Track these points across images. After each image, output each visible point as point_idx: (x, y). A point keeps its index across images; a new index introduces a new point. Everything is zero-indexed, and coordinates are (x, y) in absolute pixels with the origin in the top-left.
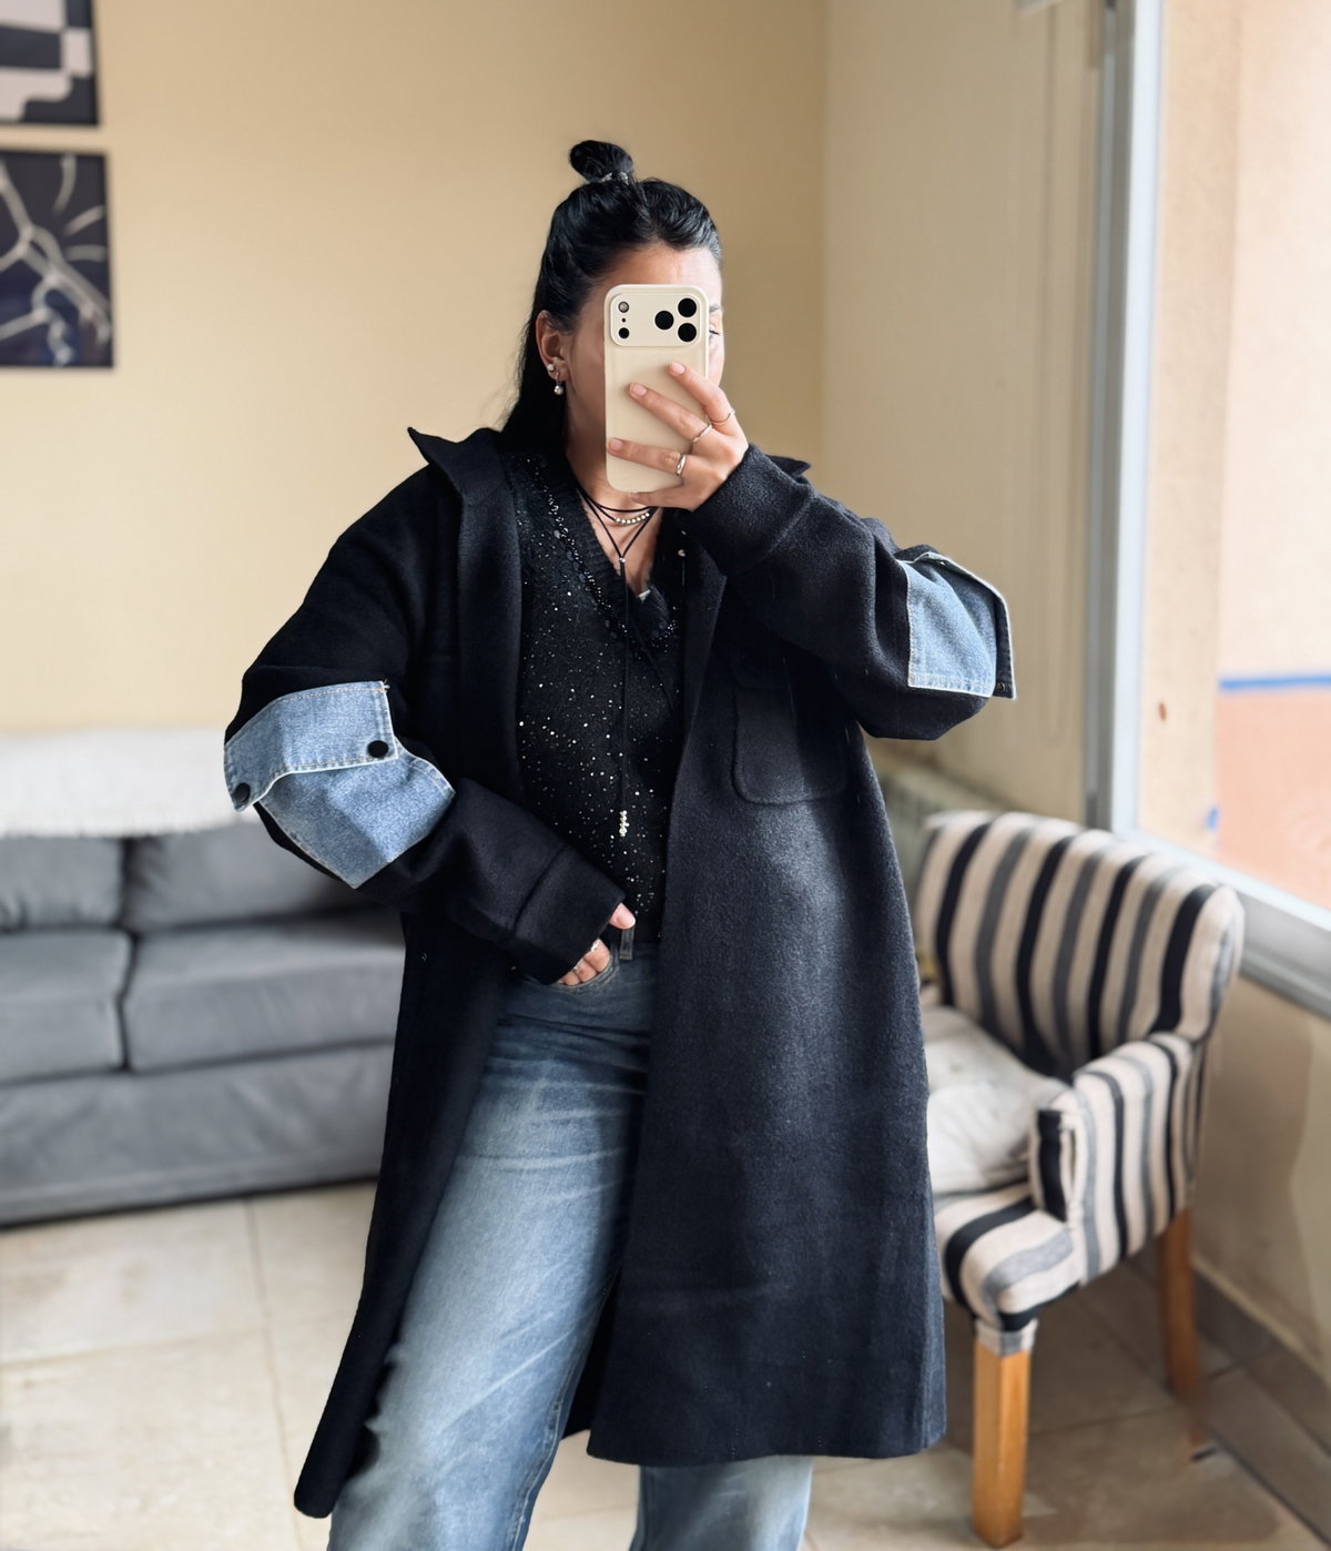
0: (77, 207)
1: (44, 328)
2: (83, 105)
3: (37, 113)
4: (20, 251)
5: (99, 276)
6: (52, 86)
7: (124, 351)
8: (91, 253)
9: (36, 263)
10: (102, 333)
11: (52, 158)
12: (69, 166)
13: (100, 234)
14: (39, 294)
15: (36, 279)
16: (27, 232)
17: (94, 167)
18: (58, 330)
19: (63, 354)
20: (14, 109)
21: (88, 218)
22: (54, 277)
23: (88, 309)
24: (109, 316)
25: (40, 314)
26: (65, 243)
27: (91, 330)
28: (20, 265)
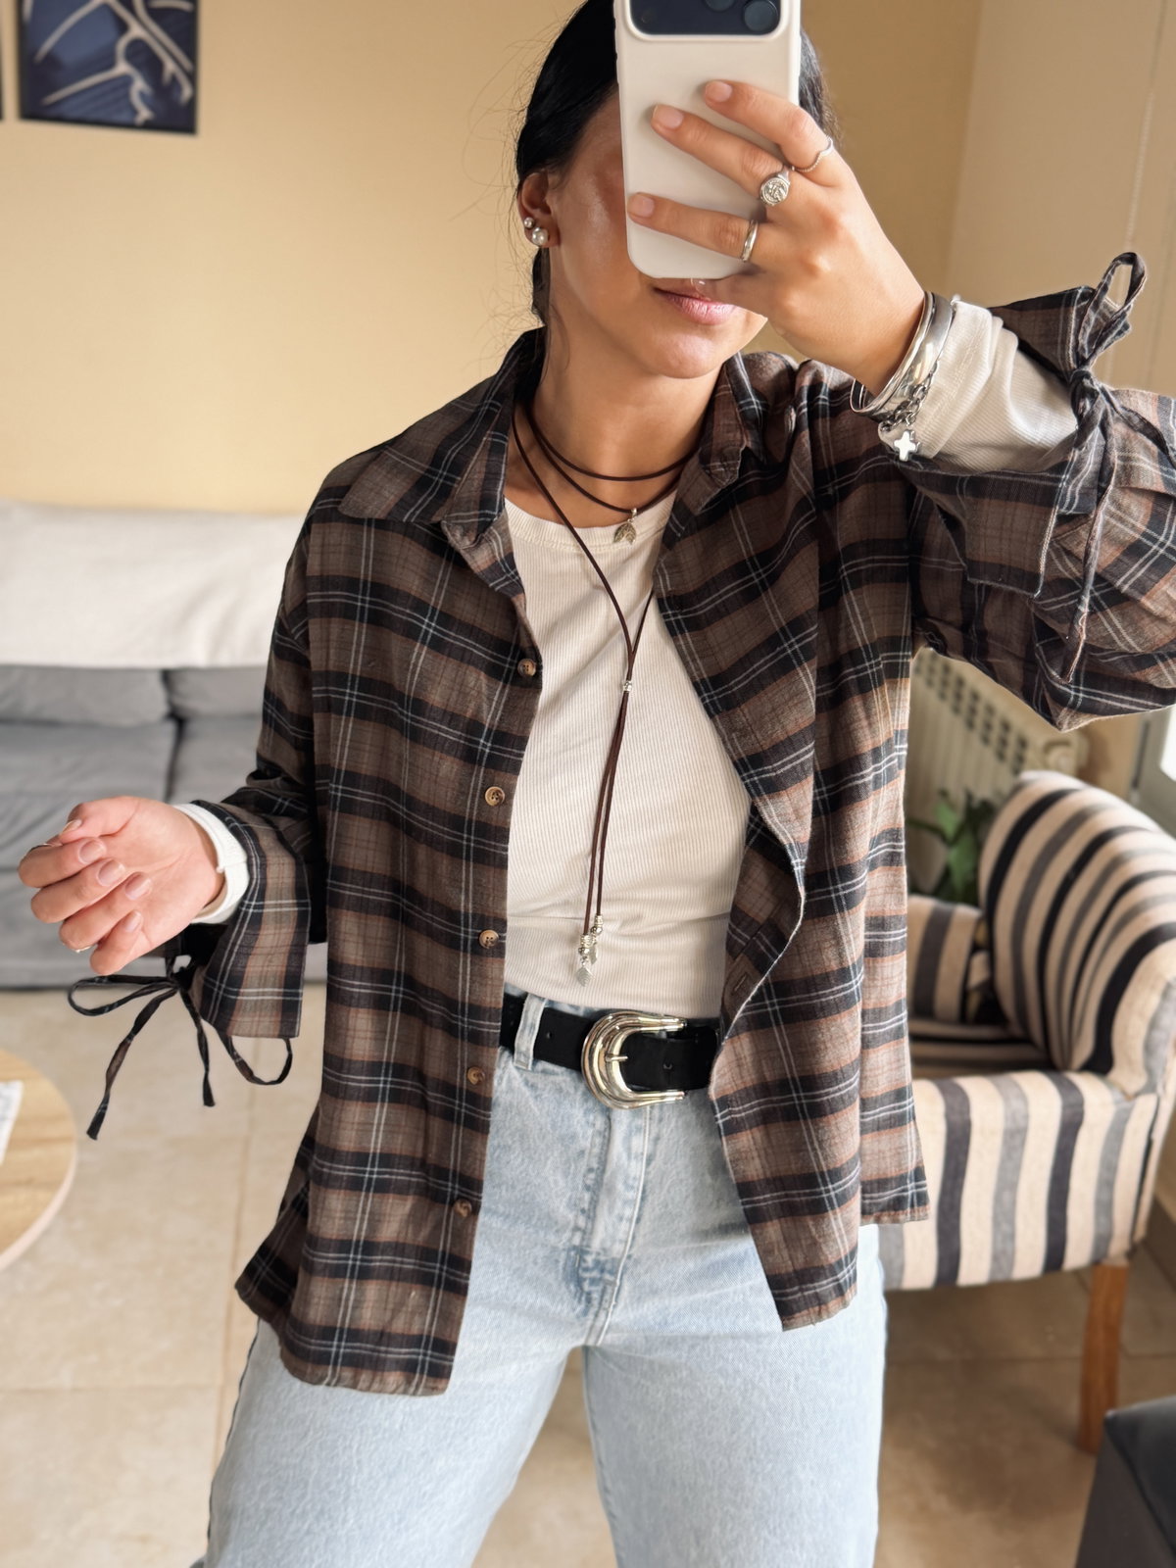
1: (125, 82)
7: (207, 114)
9: (121, 10)
10: (187, 92)
14: (122, 45)
15: (121, 27)
18: (139, 85)
19: (144, 114)
22: (137, 29)
23: (170, 66)
24: (193, 77)
25: (122, 68)
27: (175, 88)
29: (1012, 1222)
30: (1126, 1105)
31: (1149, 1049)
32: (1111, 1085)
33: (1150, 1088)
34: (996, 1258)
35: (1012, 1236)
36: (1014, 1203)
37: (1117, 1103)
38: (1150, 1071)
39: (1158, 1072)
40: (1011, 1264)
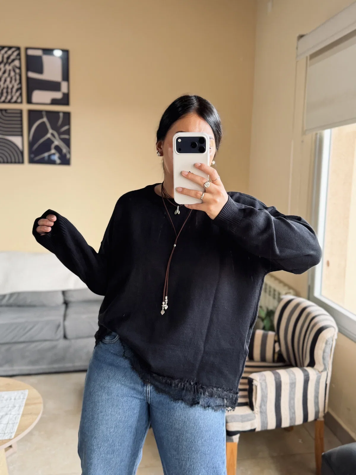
0: (63, 125)
1: (53, 154)
2: (65, 100)
3: (54, 102)
4: (49, 135)
5: (67, 142)
6: (58, 95)
7: (73, 161)
8: (66, 137)
9: (52, 138)
10: (68, 156)
11: (57, 113)
12: (61, 115)
13: (68, 132)
14: (53, 146)
15: (53, 142)
16: (51, 131)
17: (67, 115)
18: (57, 155)
19: (58, 161)
20: (49, 101)
21: (66, 128)
22: (57, 142)
23: (64, 151)
24: (69, 153)
25: (53, 151)
26: (60, 134)
27: (65, 155)
28: (49, 139)
29: (294, 409)
30: (319, 374)
31: (324, 358)
32: (315, 370)
33: (325, 369)
34: (291, 419)
35: (294, 413)
36: (294, 403)
37: (317, 374)
38: (324, 364)
39: (327, 365)
40: (295, 421)
